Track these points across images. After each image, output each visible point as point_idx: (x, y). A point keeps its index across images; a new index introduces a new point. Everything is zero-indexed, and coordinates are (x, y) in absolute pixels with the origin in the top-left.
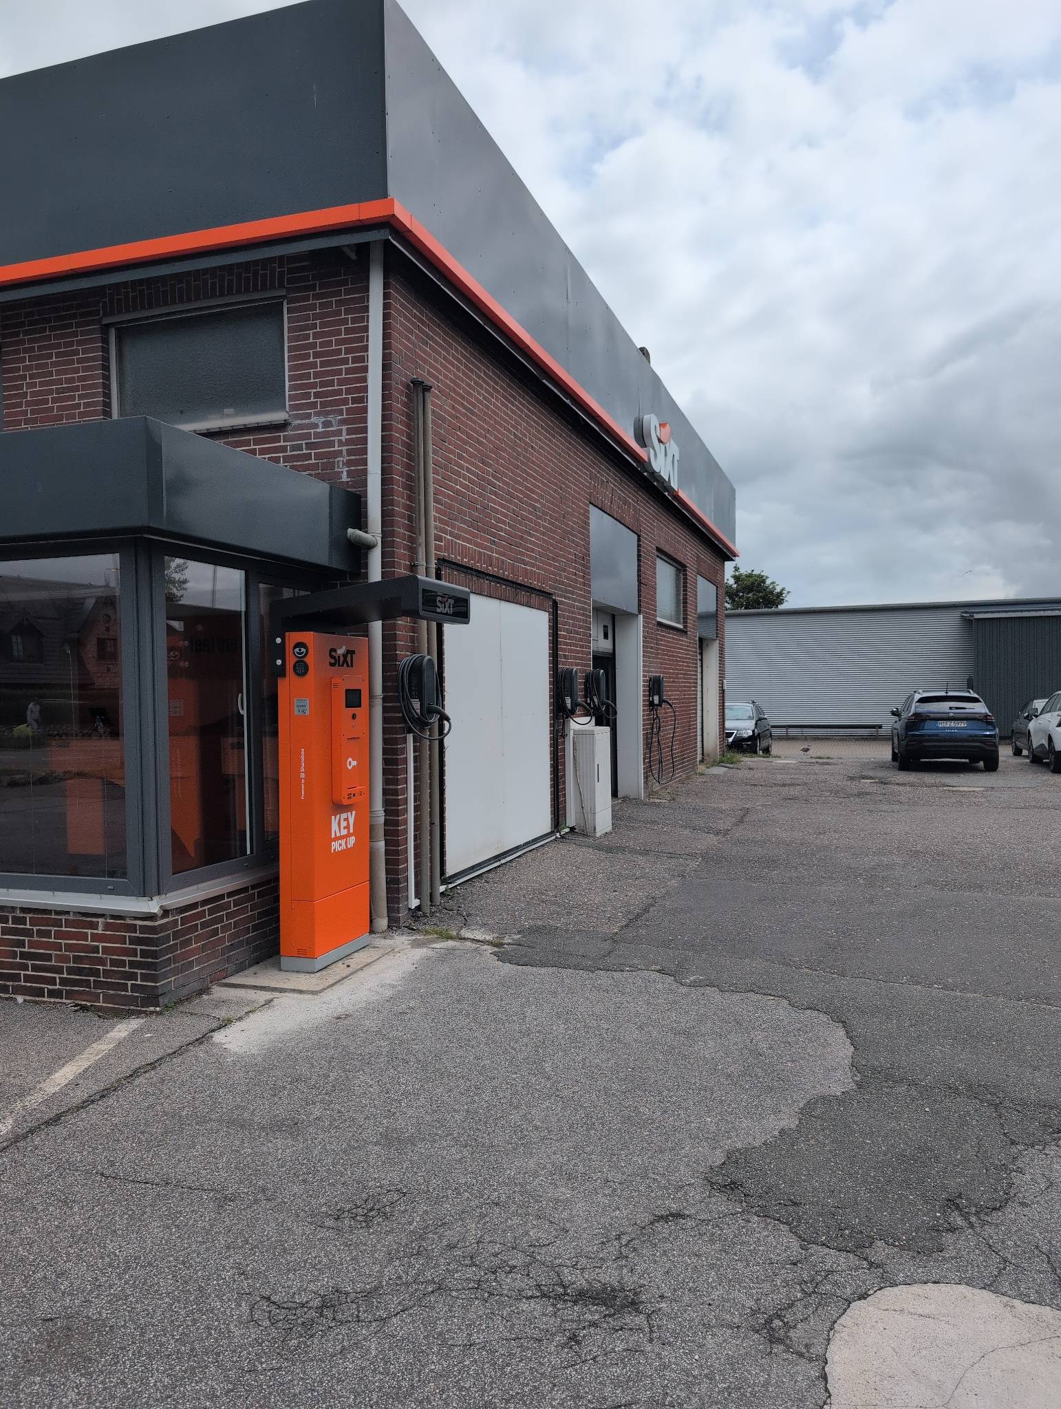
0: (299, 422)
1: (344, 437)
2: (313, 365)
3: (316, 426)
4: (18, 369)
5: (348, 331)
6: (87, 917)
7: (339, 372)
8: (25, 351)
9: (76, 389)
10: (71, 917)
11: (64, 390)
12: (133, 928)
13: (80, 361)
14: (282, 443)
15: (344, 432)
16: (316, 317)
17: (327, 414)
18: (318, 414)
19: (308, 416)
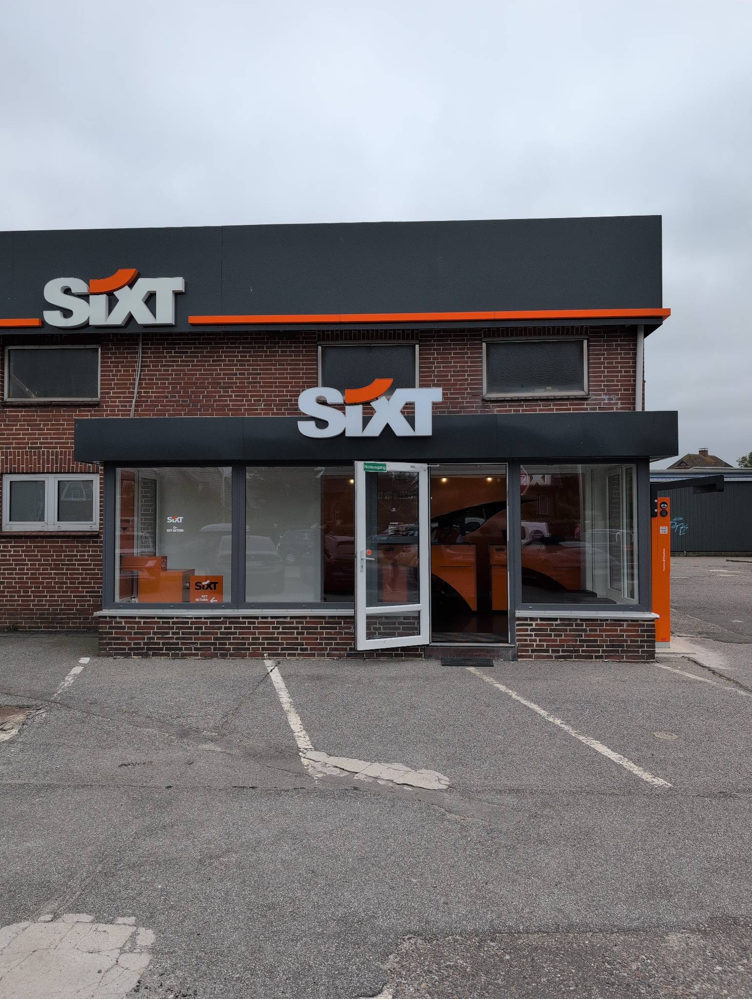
0: (595, 397)
1: (619, 406)
2: (603, 372)
3: (604, 400)
4: (430, 358)
5: (621, 358)
6: (618, 622)
7: (617, 376)
8: (435, 350)
9: (466, 371)
10: (609, 622)
11: (458, 371)
12: (643, 625)
13: (468, 358)
14: (585, 407)
15: (619, 404)
16: (604, 350)
17: (610, 395)
18: (606, 394)
19: (600, 395)
